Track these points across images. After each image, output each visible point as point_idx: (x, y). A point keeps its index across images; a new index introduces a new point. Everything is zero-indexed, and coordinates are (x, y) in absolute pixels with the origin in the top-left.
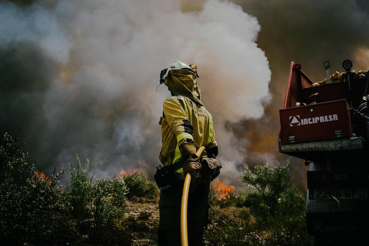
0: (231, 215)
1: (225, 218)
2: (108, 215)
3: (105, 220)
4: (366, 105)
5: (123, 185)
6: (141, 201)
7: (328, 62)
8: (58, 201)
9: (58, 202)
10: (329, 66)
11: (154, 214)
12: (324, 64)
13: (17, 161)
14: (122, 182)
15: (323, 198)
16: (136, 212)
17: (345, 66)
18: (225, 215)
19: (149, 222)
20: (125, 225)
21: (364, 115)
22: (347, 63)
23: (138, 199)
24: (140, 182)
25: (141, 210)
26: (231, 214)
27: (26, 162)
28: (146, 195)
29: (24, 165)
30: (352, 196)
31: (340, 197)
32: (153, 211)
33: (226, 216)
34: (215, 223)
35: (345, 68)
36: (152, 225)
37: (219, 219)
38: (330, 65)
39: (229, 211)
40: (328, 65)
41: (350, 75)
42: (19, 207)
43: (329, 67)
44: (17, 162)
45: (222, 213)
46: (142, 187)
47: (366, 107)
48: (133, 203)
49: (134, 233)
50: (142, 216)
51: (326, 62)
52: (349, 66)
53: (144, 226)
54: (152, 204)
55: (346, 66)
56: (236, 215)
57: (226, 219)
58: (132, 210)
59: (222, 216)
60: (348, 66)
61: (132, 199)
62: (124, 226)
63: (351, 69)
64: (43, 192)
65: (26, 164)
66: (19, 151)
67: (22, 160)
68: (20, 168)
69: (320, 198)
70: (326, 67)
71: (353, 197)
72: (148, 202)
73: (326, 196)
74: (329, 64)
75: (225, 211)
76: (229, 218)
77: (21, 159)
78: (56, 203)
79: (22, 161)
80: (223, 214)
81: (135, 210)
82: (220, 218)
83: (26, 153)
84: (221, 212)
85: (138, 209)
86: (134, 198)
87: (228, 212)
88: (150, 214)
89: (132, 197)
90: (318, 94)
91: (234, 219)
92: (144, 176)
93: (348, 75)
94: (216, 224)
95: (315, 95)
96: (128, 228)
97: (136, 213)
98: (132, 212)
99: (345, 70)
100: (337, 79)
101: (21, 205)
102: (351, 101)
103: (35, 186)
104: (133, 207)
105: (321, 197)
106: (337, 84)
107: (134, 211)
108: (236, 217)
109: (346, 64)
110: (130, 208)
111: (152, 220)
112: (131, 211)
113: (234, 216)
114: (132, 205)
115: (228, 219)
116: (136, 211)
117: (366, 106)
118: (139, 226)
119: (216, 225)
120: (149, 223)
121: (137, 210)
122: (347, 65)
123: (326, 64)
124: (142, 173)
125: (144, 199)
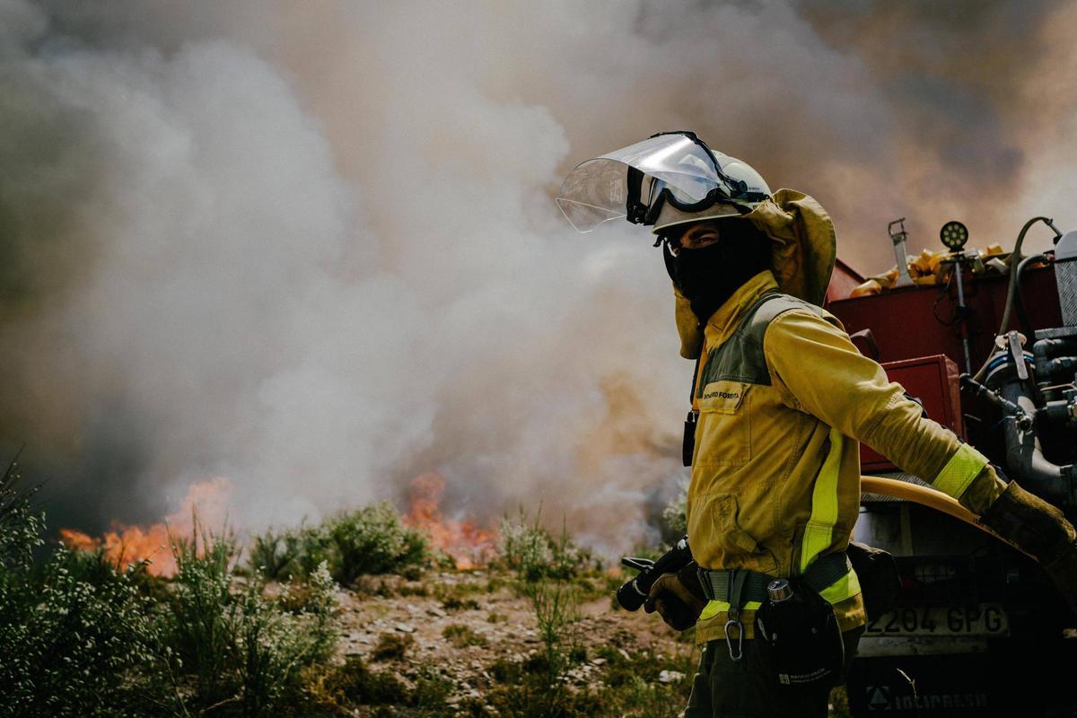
0: (642, 630)
1: (625, 639)
2: (283, 675)
3: (275, 688)
4: (1005, 359)
5: (326, 584)
6: (384, 591)
7: (899, 224)
8: (137, 644)
9: (138, 647)
10: (904, 233)
11: (421, 636)
12: (890, 227)
13: (13, 535)
14: (323, 578)
15: (887, 633)
16: (368, 633)
17: (947, 239)
18: (625, 633)
19: (405, 667)
20: (336, 690)
21: (996, 395)
22: (954, 230)
23: (375, 582)
24: (378, 536)
25: (384, 622)
26: (643, 625)
27: (39, 537)
28: (400, 566)
29: (34, 546)
30: (965, 626)
31: (932, 631)
32: (418, 627)
33: (628, 635)
34: (596, 658)
35: (947, 244)
36: (413, 677)
37: (607, 644)
38: (906, 231)
39: (637, 617)
40: (901, 230)
41: (960, 262)
42: (26, 678)
43: (903, 237)
44: (13, 539)
45: (618, 625)
46: (384, 550)
47: (1005, 365)
48: (361, 599)
49: (363, 707)
50: (385, 648)
51: (894, 223)
52: (958, 238)
53: (391, 686)
54: (414, 598)
55: (951, 238)
56: (657, 630)
57: (628, 644)
58: (358, 626)
59: (617, 635)
60: (955, 240)
61: (358, 584)
62: (334, 692)
63: (964, 247)
64: (91, 625)
65: (38, 544)
66: (20, 513)
67: (26, 534)
68: (24, 557)
69: (879, 633)
70: (895, 238)
71: (969, 630)
72: (405, 593)
73: (893, 627)
74: (902, 227)
75: (625, 618)
76: (637, 640)
77: (26, 530)
78: (129, 652)
79: (28, 536)
80: (619, 628)
81: (365, 625)
82: (612, 640)
83: (39, 516)
84: (615, 623)
85: (376, 622)
86: (362, 583)
87: (635, 621)
88: (409, 640)
89: (357, 580)
90: (869, 334)
91: (651, 643)
92: (391, 512)
93: (957, 265)
94: (599, 661)
95: (861, 337)
96: (344, 697)
97: (369, 636)
98: (356, 631)
99: (949, 249)
100: (928, 272)
101: (31, 670)
102: (965, 341)
103: (67, 610)
104: (362, 615)
105: (880, 630)
106: (928, 287)
107: (362, 627)
108: (658, 635)
109: (950, 233)
110: (351, 617)
111: (413, 662)
112: (355, 628)
113: (653, 633)
114: (358, 606)
115: (636, 642)
116: (370, 628)
117: (1003, 362)
118: (375, 687)
119: (601, 665)
120: (405, 671)
121: (371, 623)
122: (954, 235)
123: (896, 229)
124: (384, 504)
125: (392, 581)
